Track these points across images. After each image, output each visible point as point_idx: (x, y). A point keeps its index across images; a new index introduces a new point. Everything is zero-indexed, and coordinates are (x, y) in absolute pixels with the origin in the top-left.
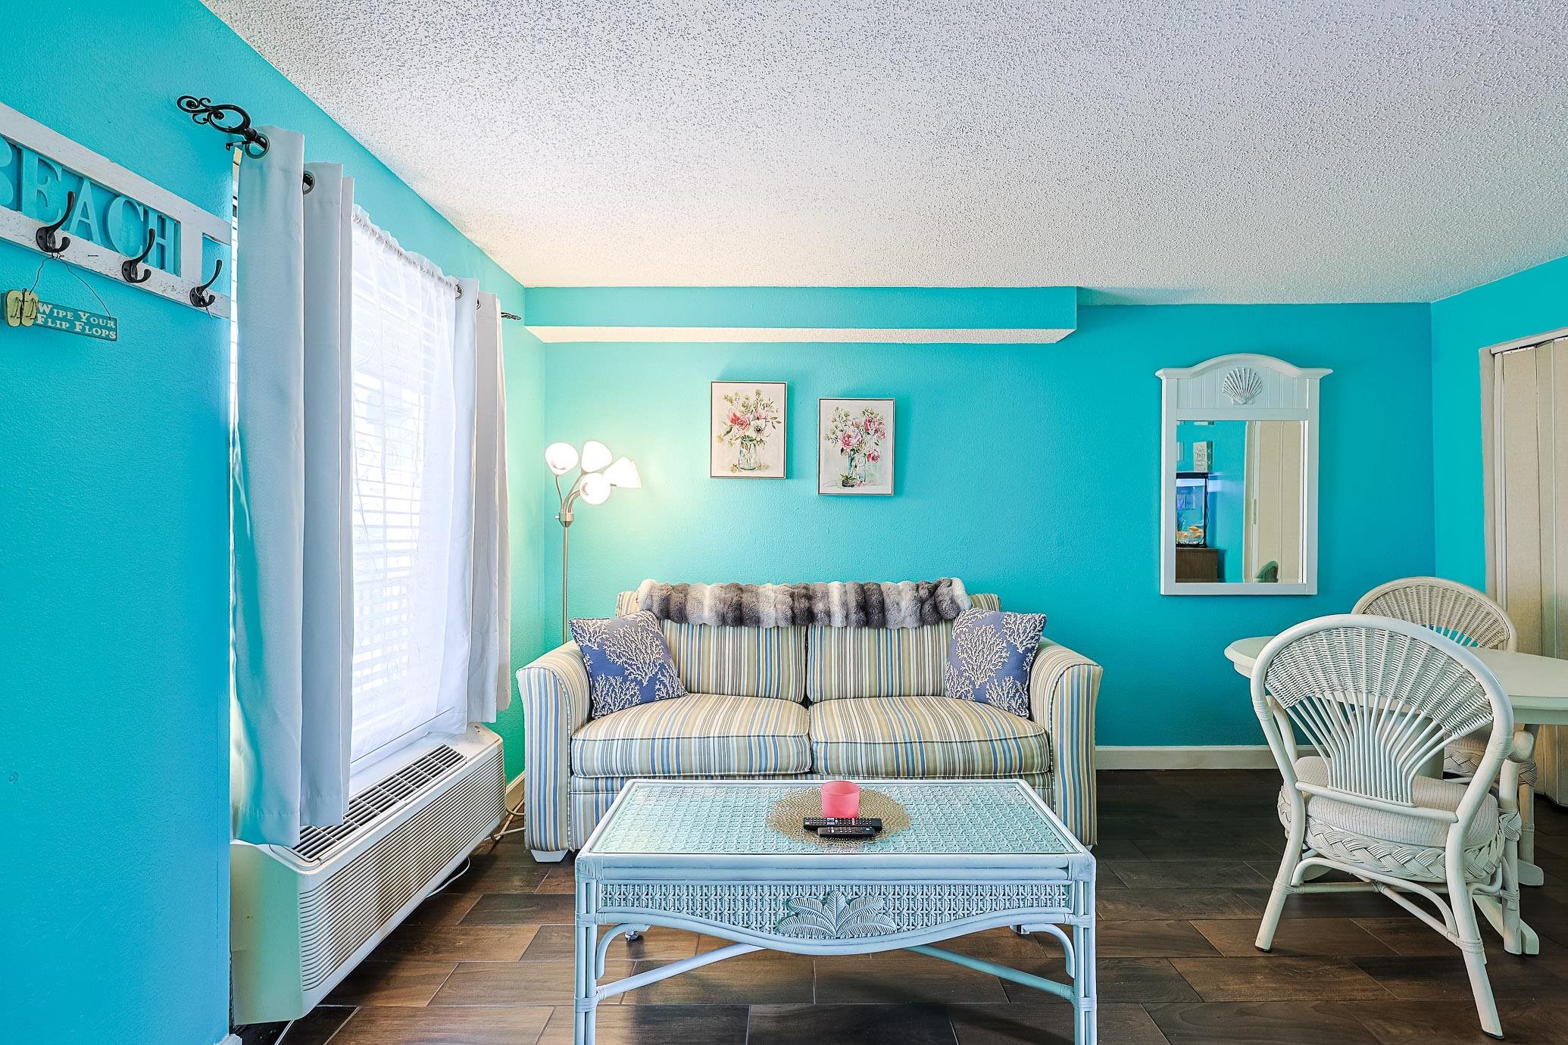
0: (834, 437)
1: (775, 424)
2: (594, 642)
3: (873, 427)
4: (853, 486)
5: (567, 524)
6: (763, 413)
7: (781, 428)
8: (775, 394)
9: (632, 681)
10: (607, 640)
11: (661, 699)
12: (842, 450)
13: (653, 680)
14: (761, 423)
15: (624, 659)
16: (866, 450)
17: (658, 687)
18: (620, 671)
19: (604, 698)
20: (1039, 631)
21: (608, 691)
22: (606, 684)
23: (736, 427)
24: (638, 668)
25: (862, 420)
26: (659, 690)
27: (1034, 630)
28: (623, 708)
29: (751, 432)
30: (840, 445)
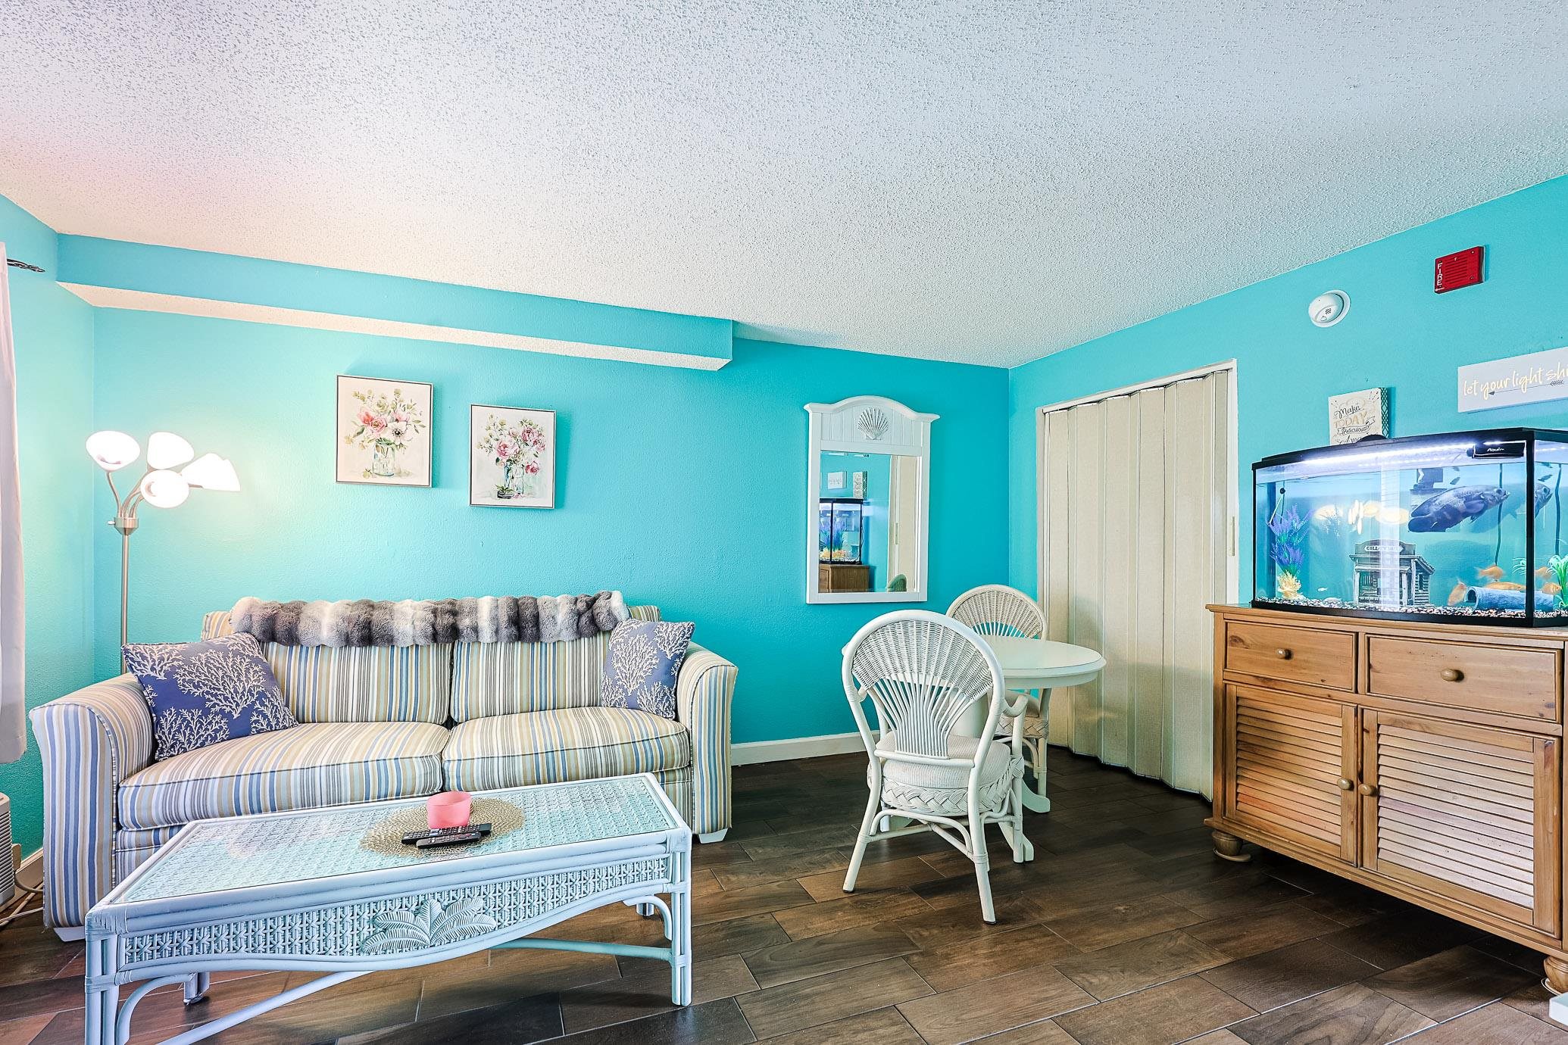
0: (488, 445)
1: (418, 428)
2: (160, 671)
3: (532, 438)
4: (509, 498)
5: (126, 531)
6: (403, 415)
7: (425, 433)
8: (420, 396)
9: (216, 714)
10: (180, 667)
11: (259, 732)
12: (497, 460)
13: (248, 711)
14: (401, 426)
15: (205, 689)
16: (524, 460)
17: (255, 718)
18: (200, 703)
19: (174, 735)
20: (688, 638)
21: (180, 727)
22: (175, 720)
23: (368, 429)
24: (226, 699)
25: (520, 430)
26: (256, 722)
27: (683, 637)
28: (202, 745)
29: (388, 435)
30: (495, 454)
